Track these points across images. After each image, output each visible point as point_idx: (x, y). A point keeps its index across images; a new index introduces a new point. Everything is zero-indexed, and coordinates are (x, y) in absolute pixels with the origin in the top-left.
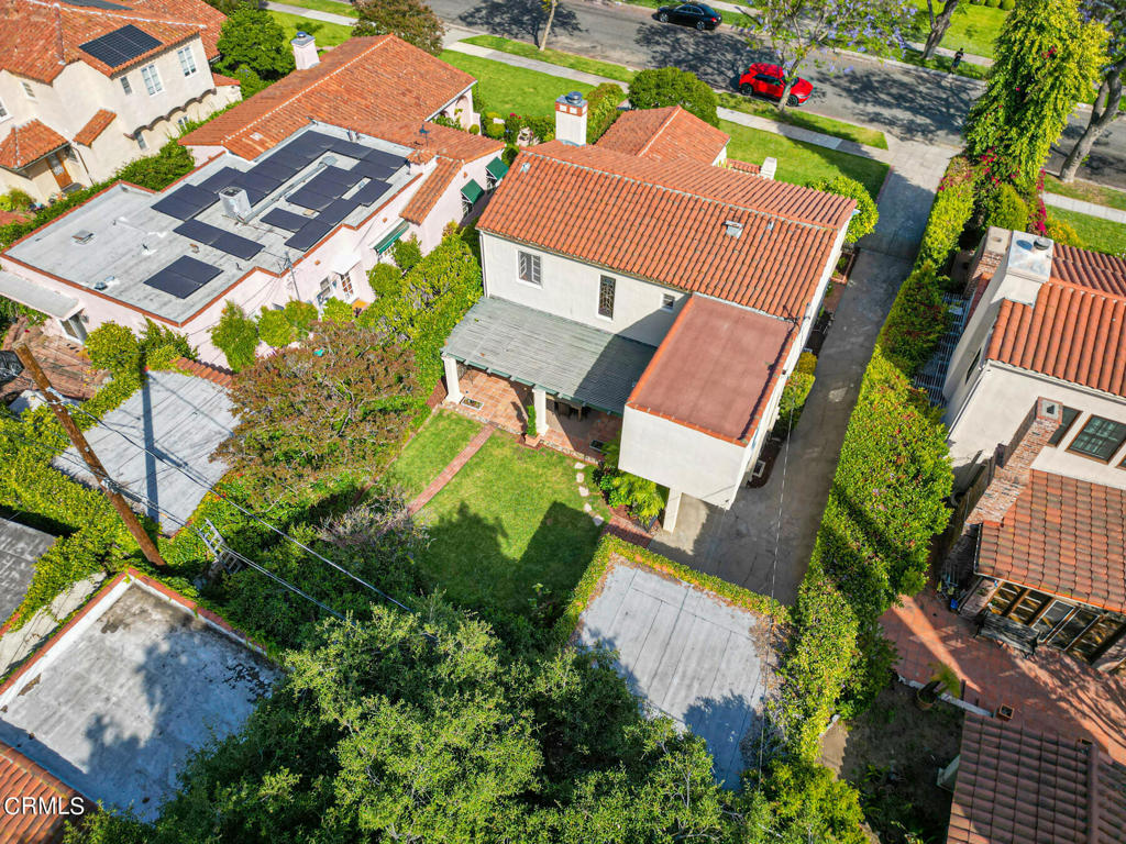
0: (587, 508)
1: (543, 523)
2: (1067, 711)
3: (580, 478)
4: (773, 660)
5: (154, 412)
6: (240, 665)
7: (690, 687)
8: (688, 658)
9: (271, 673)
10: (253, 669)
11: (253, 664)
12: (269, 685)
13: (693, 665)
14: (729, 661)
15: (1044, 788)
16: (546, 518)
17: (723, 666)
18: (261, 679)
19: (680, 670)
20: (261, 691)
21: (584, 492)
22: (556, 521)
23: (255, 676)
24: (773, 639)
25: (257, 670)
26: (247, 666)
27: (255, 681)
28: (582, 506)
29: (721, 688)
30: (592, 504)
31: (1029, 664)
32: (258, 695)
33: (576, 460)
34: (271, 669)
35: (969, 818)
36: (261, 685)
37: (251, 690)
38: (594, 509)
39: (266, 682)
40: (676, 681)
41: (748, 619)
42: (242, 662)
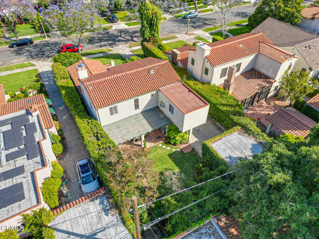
0: (174, 150)
1: (172, 160)
2: (259, 114)
3: (164, 147)
4: (247, 135)
5: (70, 230)
6: (196, 237)
7: (247, 150)
8: (240, 147)
9: (203, 229)
10: (199, 233)
11: (198, 233)
12: (207, 231)
13: (242, 147)
14: (244, 141)
15: (286, 118)
16: (171, 159)
17: (245, 143)
18: (204, 232)
19: (242, 149)
20: (208, 234)
21: (169, 148)
22: (173, 158)
23: (202, 234)
24: (243, 132)
25: (200, 233)
26: (197, 235)
27: (204, 234)
28: (173, 151)
29: (249, 146)
30: (173, 149)
31: (249, 112)
32: (208, 235)
33: (158, 145)
34: (202, 229)
35: (285, 130)
36: (205, 233)
37: (206, 236)
38: (175, 149)
39: (205, 231)
40: (244, 151)
41: (236, 133)
42: (195, 235)
